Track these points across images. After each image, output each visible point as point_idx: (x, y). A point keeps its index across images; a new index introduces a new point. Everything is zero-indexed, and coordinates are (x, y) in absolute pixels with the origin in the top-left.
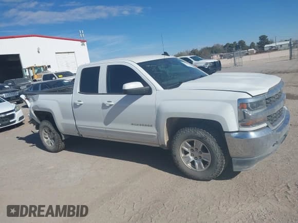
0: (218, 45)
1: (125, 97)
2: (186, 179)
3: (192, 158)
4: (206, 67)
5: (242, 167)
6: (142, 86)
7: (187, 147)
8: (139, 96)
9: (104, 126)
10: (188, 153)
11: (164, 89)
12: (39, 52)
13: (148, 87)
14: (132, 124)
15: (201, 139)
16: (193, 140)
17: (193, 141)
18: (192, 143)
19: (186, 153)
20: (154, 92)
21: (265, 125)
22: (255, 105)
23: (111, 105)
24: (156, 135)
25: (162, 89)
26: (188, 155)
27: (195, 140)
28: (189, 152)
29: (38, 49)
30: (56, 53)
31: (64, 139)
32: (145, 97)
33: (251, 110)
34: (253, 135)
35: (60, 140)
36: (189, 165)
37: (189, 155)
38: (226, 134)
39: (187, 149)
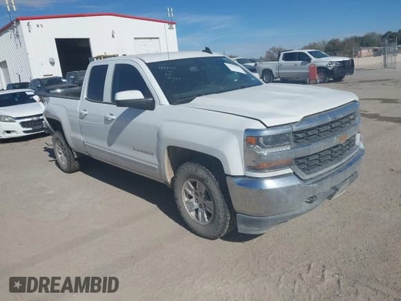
0: (373, 34)
1: (126, 111)
2: (189, 232)
3: (196, 205)
4: (330, 68)
5: (250, 228)
6: (143, 97)
7: (190, 189)
8: (141, 110)
9: (107, 147)
10: (192, 197)
11: (170, 103)
12: (113, 36)
13: (151, 99)
14: (134, 149)
15: (202, 180)
16: (195, 180)
17: (196, 182)
18: (194, 184)
19: (190, 197)
20: (157, 106)
21: (289, 171)
22: (270, 139)
23: (113, 119)
24: (157, 167)
25: (168, 103)
26: (191, 200)
27: (198, 182)
28: (193, 195)
29: (113, 32)
30: (135, 38)
31: (76, 157)
32: (147, 112)
33: (263, 147)
34: (270, 184)
35: (72, 157)
36: (193, 214)
37: (193, 200)
38: (227, 178)
39: (190, 192)
